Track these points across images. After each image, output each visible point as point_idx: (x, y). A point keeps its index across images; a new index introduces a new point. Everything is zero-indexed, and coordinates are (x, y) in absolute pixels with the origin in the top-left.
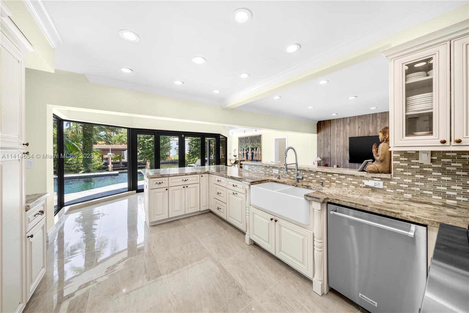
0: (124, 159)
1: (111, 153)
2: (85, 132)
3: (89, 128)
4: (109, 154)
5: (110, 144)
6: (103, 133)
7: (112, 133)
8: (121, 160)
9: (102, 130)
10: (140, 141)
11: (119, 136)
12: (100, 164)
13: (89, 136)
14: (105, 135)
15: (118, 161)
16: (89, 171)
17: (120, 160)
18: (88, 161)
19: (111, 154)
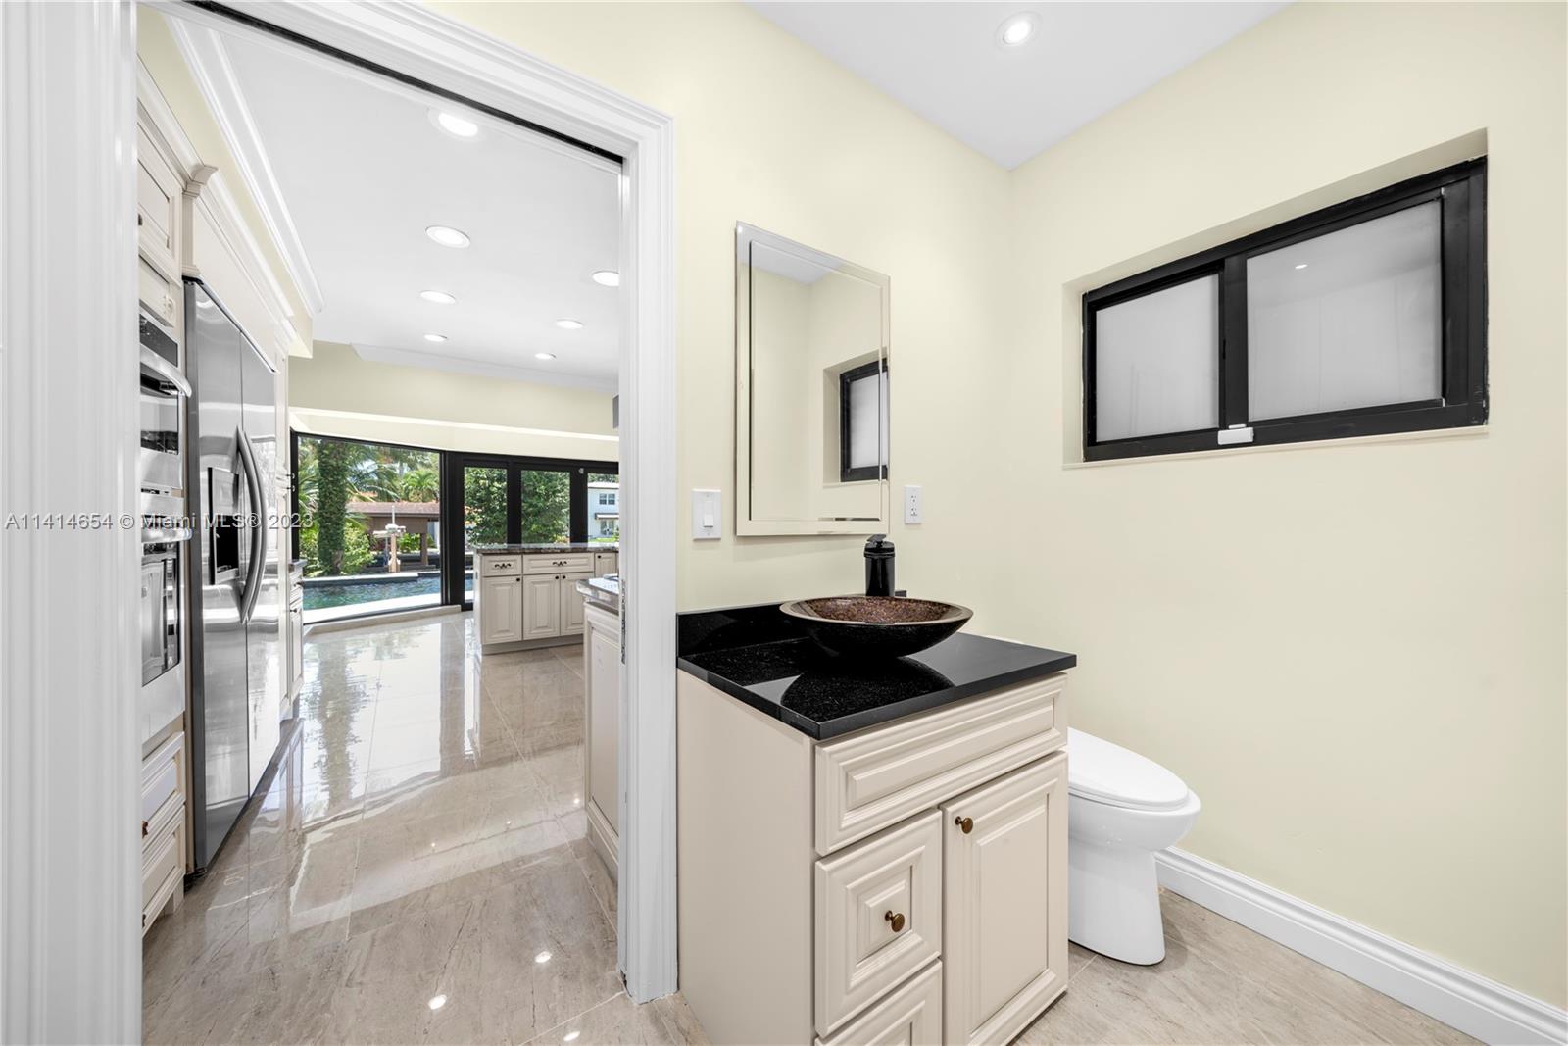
0: (434, 547)
1: (396, 523)
2: (324, 462)
3: (335, 451)
4: (388, 527)
5: (389, 499)
6: (367, 466)
7: (397, 465)
8: (426, 551)
9: (367, 456)
10: (480, 487)
11: (420, 476)
12: (363, 553)
13: (336, 473)
14: (374, 472)
15: (417, 552)
16: (335, 572)
17: (420, 549)
18: (332, 543)
19: (396, 527)
